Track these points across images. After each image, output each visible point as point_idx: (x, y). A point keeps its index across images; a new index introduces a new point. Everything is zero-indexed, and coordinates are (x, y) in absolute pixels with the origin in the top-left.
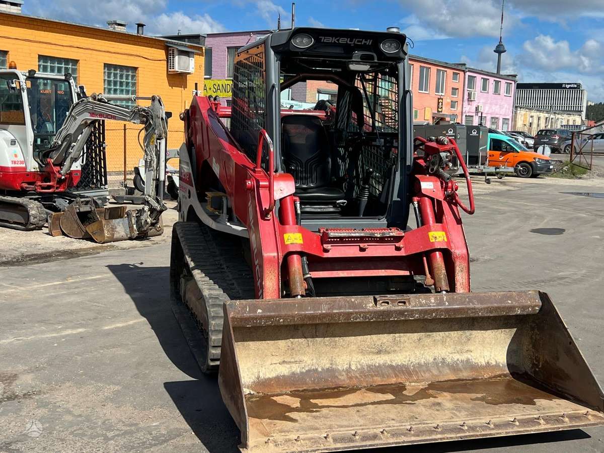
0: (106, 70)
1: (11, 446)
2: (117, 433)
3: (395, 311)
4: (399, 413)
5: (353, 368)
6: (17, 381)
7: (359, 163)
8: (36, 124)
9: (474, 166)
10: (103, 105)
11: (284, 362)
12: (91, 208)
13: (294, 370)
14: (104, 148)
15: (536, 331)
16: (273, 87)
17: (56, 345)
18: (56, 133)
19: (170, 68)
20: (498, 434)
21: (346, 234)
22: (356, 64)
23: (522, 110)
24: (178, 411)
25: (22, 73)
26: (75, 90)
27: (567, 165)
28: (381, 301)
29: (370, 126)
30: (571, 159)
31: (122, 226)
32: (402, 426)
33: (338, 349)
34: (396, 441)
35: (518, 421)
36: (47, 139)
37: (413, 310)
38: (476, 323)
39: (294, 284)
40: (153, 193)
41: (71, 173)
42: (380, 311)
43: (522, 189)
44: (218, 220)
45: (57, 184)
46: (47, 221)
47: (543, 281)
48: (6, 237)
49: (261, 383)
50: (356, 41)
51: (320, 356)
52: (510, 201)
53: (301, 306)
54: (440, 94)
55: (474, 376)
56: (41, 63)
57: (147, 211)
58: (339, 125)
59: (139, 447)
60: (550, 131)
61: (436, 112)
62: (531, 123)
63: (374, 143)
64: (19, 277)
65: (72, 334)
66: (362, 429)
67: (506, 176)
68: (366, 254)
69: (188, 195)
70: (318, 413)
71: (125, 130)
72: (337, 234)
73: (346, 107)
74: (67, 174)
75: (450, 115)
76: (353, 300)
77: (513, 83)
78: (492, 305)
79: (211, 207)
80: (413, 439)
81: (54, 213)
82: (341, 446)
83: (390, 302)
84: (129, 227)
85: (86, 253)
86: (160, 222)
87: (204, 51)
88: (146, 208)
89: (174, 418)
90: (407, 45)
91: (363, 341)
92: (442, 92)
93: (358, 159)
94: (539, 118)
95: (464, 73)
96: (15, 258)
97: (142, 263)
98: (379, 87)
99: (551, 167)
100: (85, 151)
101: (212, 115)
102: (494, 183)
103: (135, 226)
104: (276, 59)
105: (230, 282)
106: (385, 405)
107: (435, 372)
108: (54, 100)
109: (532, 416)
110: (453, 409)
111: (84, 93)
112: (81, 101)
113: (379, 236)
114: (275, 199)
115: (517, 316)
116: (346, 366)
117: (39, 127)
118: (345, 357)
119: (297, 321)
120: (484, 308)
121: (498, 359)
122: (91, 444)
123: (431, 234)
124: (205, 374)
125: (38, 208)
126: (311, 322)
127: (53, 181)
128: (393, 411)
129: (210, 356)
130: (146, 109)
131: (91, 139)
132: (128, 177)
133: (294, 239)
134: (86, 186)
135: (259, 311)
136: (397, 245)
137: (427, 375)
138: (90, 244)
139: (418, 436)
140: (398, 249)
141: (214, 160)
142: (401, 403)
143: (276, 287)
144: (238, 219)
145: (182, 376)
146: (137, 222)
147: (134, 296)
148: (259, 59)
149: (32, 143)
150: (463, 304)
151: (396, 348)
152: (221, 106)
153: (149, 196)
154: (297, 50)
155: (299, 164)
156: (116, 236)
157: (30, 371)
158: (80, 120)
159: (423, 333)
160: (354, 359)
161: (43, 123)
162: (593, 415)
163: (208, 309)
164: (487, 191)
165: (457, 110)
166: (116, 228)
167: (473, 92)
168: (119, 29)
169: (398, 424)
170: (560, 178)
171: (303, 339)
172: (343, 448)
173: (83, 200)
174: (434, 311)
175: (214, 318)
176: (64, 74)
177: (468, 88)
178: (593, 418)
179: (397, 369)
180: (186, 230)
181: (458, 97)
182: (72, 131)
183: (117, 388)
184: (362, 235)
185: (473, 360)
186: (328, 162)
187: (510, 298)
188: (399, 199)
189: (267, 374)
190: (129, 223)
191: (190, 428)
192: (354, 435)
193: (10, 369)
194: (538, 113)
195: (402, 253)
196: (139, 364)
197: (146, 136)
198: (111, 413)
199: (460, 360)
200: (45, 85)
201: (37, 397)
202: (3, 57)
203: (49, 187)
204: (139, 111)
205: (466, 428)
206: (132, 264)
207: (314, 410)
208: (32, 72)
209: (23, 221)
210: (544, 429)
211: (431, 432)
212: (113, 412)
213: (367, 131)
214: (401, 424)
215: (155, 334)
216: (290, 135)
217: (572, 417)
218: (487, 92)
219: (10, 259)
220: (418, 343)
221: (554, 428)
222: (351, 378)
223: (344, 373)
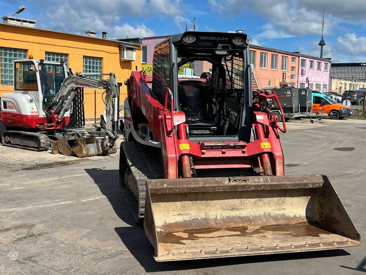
0: (84, 60)
1: (32, 258)
2: (88, 252)
3: (241, 186)
4: (242, 240)
5: (218, 218)
6: (34, 228)
7: (225, 107)
8: (44, 90)
9: (304, 113)
10: (82, 79)
11: (180, 214)
12: (75, 138)
13: (185, 219)
14: (83, 104)
15: (321, 197)
16: (174, 64)
17: (55, 209)
18: (56, 95)
19: (122, 58)
20: (296, 251)
21: (214, 144)
22: (219, 51)
23: (335, 79)
24: (122, 242)
25: (36, 61)
26: (66, 71)
27: (361, 112)
28: (233, 180)
29: (230, 86)
30: (364, 108)
31: (93, 148)
32: (243, 247)
33: (209, 207)
34: (239, 254)
35: (308, 244)
36: (51, 99)
37: (251, 185)
38: (287, 193)
39: (185, 172)
40: (111, 129)
41: (64, 118)
42: (232, 186)
43: (332, 126)
44: (145, 139)
45: (56, 124)
46: (50, 146)
47: (336, 176)
48: (27, 155)
49: (167, 226)
50: (219, 39)
51: (199, 211)
52: (324, 133)
53: (188, 183)
54: (284, 70)
55: (287, 223)
56: (47, 56)
57: (107, 139)
58: (213, 86)
59: (100, 259)
60: (351, 92)
61: (282, 81)
62: (340, 87)
63: (232, 95)
64: (34, 176)
65: (64, 204)
66: (221, 248)
67: (323, 119)
68: (226, 155)
69: (129, 126)
70: (197, 240)
71: (95, 94)
72: (209, 144)
73: (217, 76)
74: (62, 118)
75: (291, 83)
76: (217, 179)
77: (329, 63)
78: (295, 183)
79: (141, 132)
80: (249, 253)
81: (54, 141)
82: (209, 256)
83: (237, 181)
84: (97, 149)
85: (73, 163)
86: (115, 145)
87: (141, 47)
88: (107, 137)
89: (120, 245)
90: (248, 40)
91: (224, 203)
92: (285, 69)
93: (224, 105)
94: (346, 84)
95: (299, 58)
96: (32, 166)
97: (104, 168)
98: (234, 64)
99: (351, 113)
100: (72, 105)
101: (142, 82)
102: (316, 123)
103: (100, 148)
104: (175, 49)
105: (151, 173)
106: (234, 237)
107: (265, 220)
108: (54, 76)
109: (317, 242)
110: (272, 239)
111: (71, 72)
112: (70, 77)
113: (232, 145)
114: (175, 125)
115: (310, 189)
116: (214, 217)
117: (46, 92)
118: (214, 212)
119: (186, 191)
120: (291, 184)
121: (301, 214)
122: (75, 258)
123: (262, 144)
124: (137, 223)
125: (45, 138)
126: (193, 191)
127: (54, 123)
128: (239, 240)
129: (140, 213)
130: (107, 80)
131: (76, 99)
132: (97, 122)
133: (185, 147)
134: (73, 126)
135: (165, 185)
136: (243, 150)
137: (260, 222)
138: (75, 158)
139: (251, 251)
140: (243, 152)
141: (142, 106)
142: (244, 236)
143: (175, 173)
144: (155, 138)
145: (124, 225)
146: (102, 145)
147: (99, 185)
148: (166, 49)
149: (42, 101)
150: (279, 182)
151: (242, 207)
152: (147, 77)
153: (109, 130)
154: (187, 44)
155: (190, 108)
156: (90, 153)
157: (42, 223)
158: (69, 87)
159: (257, 199)
160: (219, 213)
161: (48, 90)
162: (350, 242)
163: (138, 186)
164: (311, 127)
165: (295, 80)
166: (90, 149)
167: (304, 69)
168: (92, 36)
169: (241, 246)
170: (357, 119)
171: (190, 202)
172: (210, 257)
173: (71, 133)
174: (262, 185)
175: (142, 191)
176: (60, 62)
177: (301, 66)
178: (350, 243)
179: (243, 219)
180: (127, 146)
181: (295, 72)
182: (65, 94)
183: (89, 230)
184: (223, 144)
185: (287, 214)
186: (207, 107)
187: (306, 178)
188: (245, 126)
189: (170, 221)
190: (97, 146)
191: (128, 250)
192: (216, 251)
193: (30, 221)
194: (345, 81)
195: (246, 155)
196: (101, 219)
197: (107, 96)
198: (86, 243)
199: (279, 214)
200: (49, 68)
201: (45, 236)
202: (25, 53)
203: (52, 126)
204: (103, 82)
205: (278, 248)
206: (99, 168)
207: (196, 239)
208: (42, 61)
209: (37, 146)
210: (322, 249)
211: (259, 250)
212: (87, 242)
213: (229, 88)
214: (242, 246)
215: (110, 204)
216: (185, 92)
217: (338, 243)
218: (313, 69)
219: (29, 167)
220: (254, 204)
221: (328, 248)
222: (217, 224)
223: (213, 221)
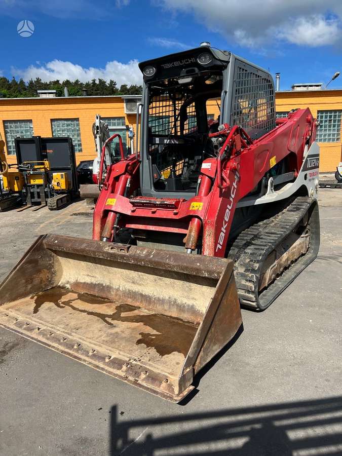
3: (118, 256)
5: (121, 289)
11: (88, 275)
22: (182, 79)
28: (111, 247)
37: (129, 257)
42: (110, 253)
49: (77, 284)
50: (184, 62)
55: (190, 319)
76: (101, 243)
83: (116, 249)
104: (146, 87)
116: (117, 287)
118: (117, 281)
119: (71, 251)
120: (177, 266)
123: (192, 204)
126: (78, 253)
133: (110, 202)
135: (56, 241)
136: (175, 210)
140: (175, 214)
150: (162, 259)
160: (122, 283)
174: (141, 260)
185: (197, 307)
189: (81, 280)
195: (177, 217)
199: (187, 303)
217: (151, 377)
223: (115, 291)
